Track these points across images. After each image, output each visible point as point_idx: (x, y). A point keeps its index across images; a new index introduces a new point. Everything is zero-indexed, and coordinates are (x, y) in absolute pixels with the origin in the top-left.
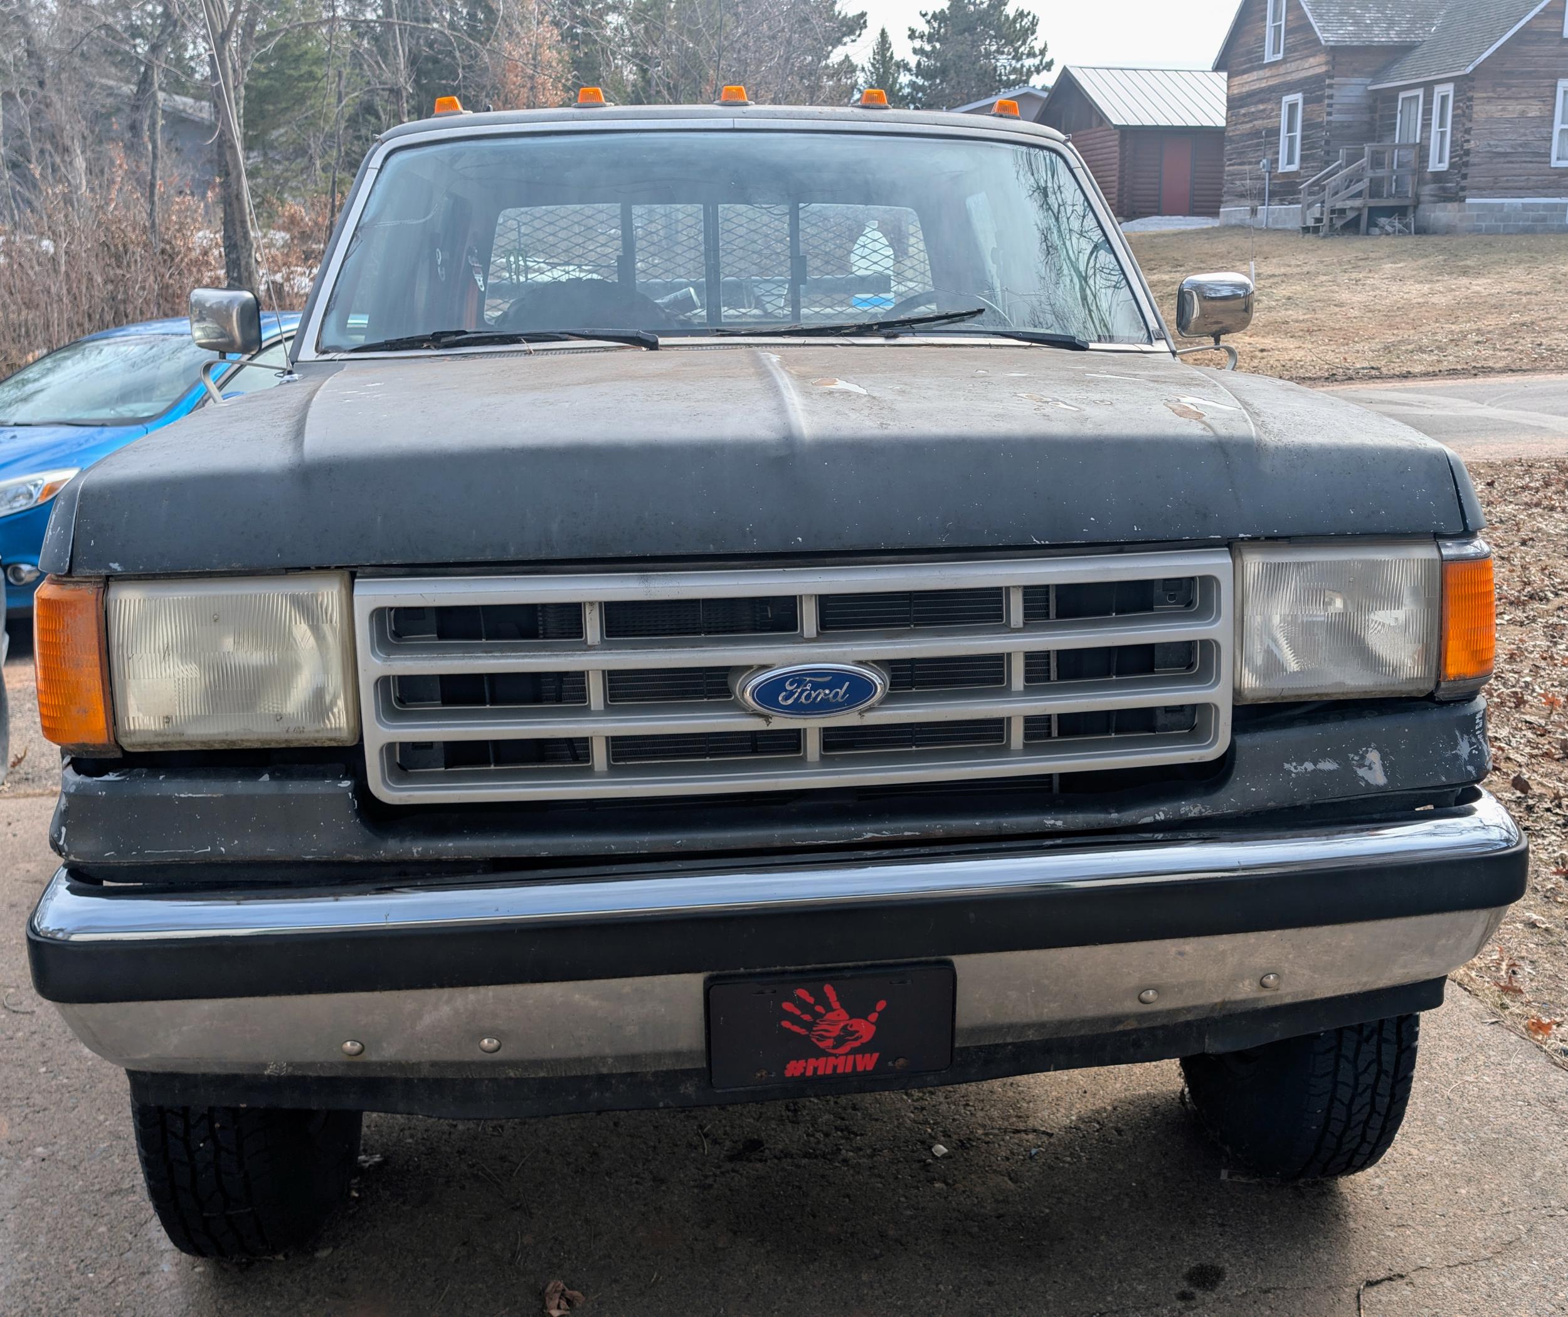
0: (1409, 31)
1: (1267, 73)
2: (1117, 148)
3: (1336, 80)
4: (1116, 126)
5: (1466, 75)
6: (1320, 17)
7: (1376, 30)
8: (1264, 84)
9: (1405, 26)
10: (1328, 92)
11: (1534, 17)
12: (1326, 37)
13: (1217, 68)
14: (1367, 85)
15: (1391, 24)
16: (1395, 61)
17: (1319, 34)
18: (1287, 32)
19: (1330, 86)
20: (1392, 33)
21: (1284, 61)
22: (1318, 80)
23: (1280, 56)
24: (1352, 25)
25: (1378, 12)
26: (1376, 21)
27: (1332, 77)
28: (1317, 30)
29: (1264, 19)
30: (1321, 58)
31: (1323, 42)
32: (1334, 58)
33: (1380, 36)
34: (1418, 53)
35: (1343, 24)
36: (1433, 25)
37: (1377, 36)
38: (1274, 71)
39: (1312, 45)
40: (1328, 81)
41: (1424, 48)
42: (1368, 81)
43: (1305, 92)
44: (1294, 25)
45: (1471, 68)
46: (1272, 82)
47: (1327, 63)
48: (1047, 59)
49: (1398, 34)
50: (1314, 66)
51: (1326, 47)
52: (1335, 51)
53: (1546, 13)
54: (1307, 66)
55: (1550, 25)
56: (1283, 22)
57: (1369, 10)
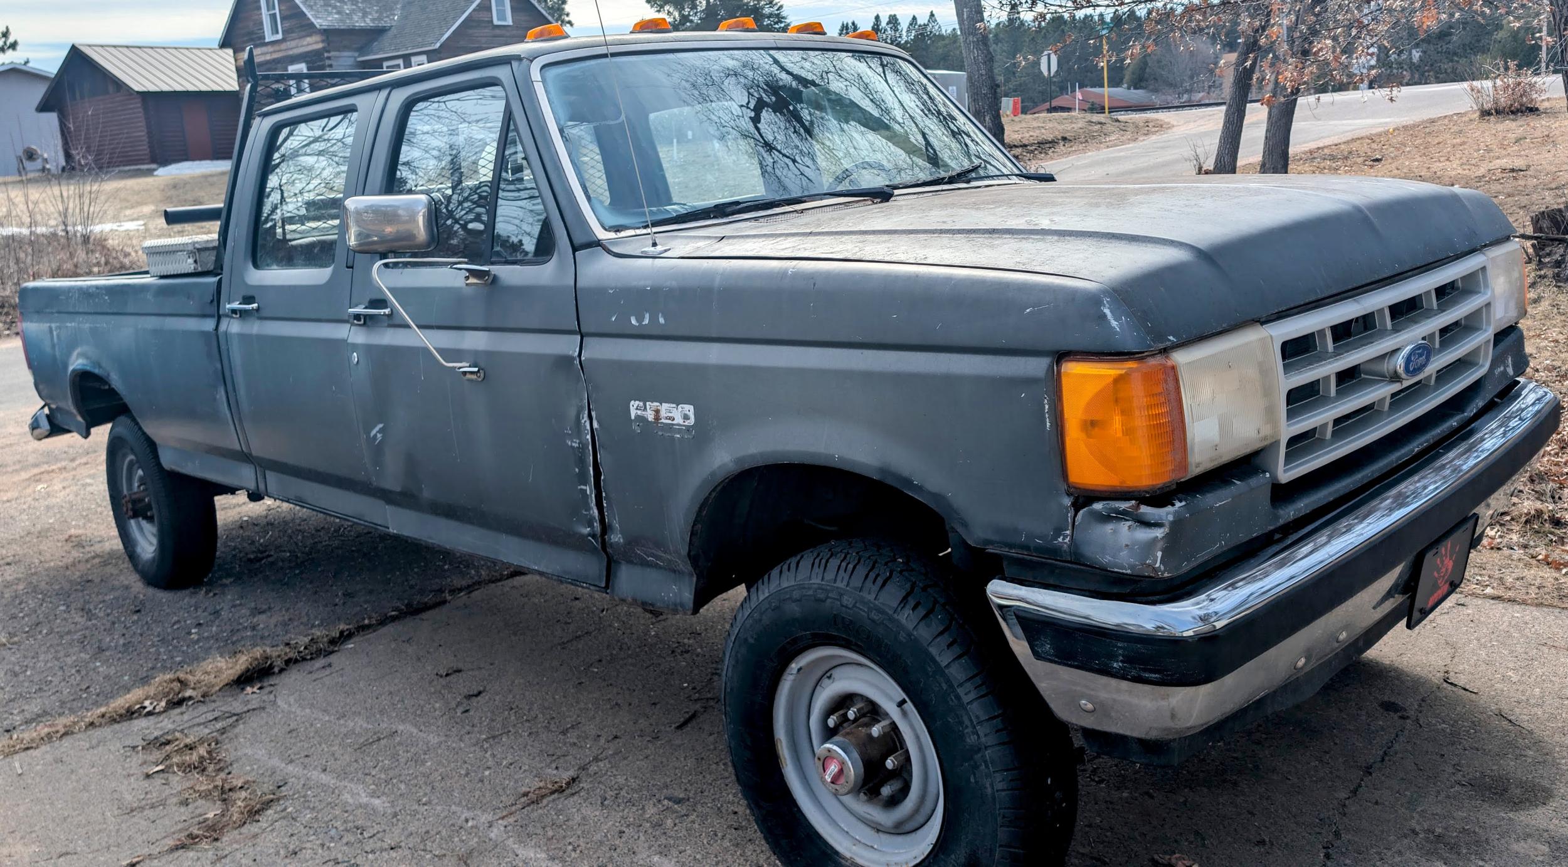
0: (380, 19)
1: (270, 49)
2: (140, 110)
3: (332, 54)
4: (138, 92)
5: (435, 50)
6: (311, 7)
7: (355, 18)
8: (268, 57)
9: (376, 15)
10: (328, 62)
11: (474, 10)
12: (318, 23)
13: (224, 44)
14: (355, 58)
15: (365, 14)
16: (375, 40)
17: (313, 20)
18: (282, 19)
19: (329, 58)
20: (368, 20)
21: (284, 40)
22: (318, 54)
23: (280, 36)
24: (337, 13)
25: (353, 4)
26: (353, 11)
27: (328, 52)
28: (310, 17)
29: (259, 8)
30: (316, 38)
31: (318, 26)
32: (328, 38)
33: (359, 22)
34: (390, 34)
35: (330, 13)
36: (395, 15)
37: (357, 22)
38: (276, 48)
39: (309, 28)
40: (326, 55)
41: (394, 31)
42: (356, 54)
43: (307, 62)
44: (288, 13)
45: (438, 45)
46: (275, 56)
47: (323, 41)
48: (11, 40)
49: (373, 20)
50: (312, 43)
51: (320, 30)
52: (328, 33)
53: (480, 8)
54: (305, 43)
55: (483, 16)
56: (277, 11)
57: (346, 3)
